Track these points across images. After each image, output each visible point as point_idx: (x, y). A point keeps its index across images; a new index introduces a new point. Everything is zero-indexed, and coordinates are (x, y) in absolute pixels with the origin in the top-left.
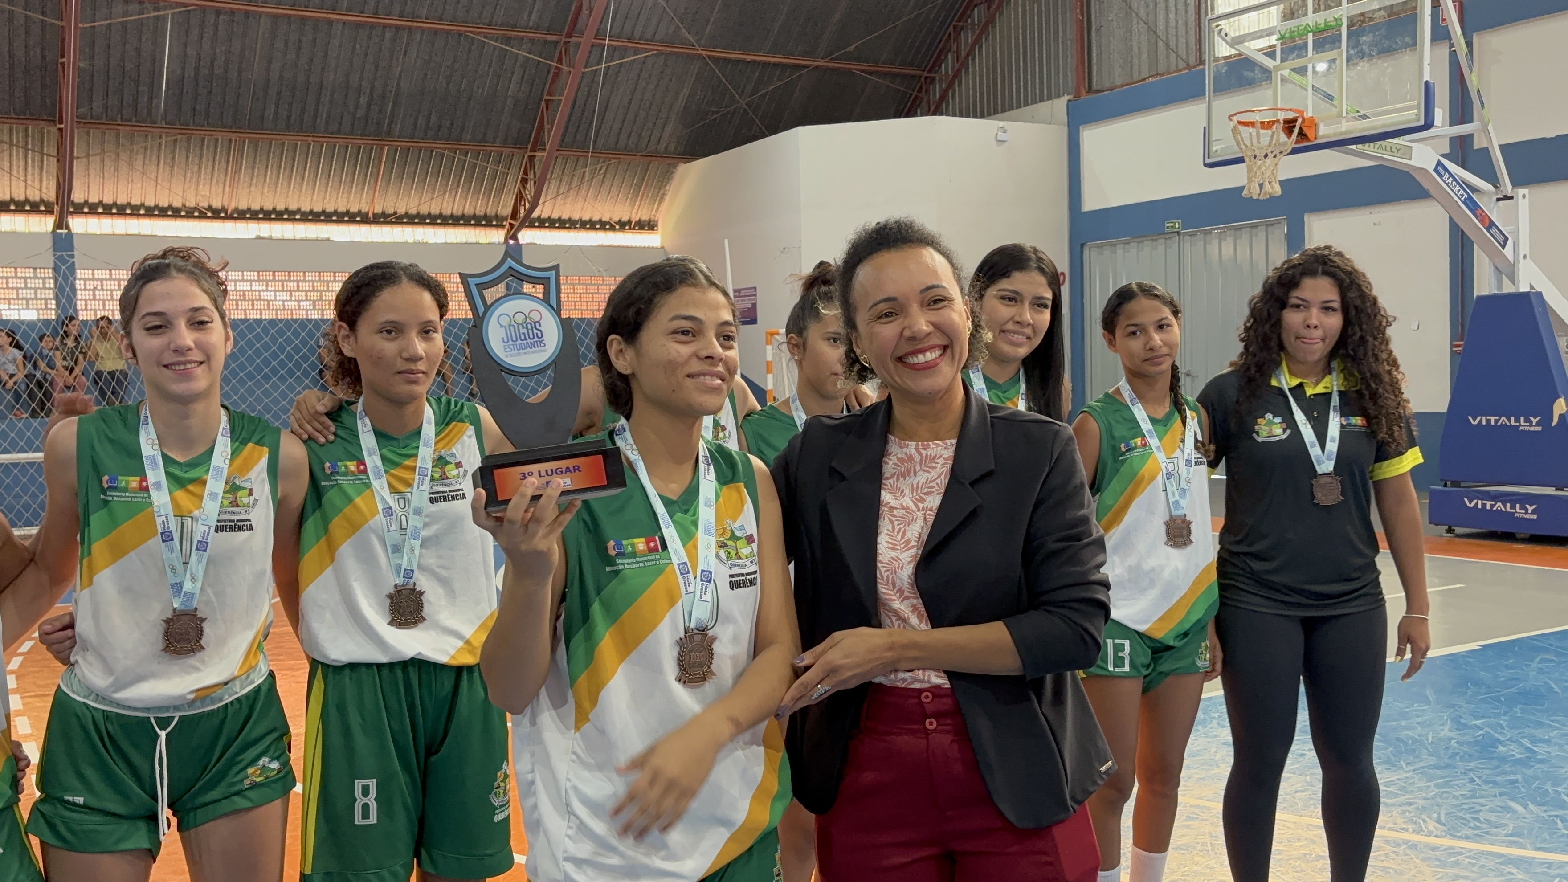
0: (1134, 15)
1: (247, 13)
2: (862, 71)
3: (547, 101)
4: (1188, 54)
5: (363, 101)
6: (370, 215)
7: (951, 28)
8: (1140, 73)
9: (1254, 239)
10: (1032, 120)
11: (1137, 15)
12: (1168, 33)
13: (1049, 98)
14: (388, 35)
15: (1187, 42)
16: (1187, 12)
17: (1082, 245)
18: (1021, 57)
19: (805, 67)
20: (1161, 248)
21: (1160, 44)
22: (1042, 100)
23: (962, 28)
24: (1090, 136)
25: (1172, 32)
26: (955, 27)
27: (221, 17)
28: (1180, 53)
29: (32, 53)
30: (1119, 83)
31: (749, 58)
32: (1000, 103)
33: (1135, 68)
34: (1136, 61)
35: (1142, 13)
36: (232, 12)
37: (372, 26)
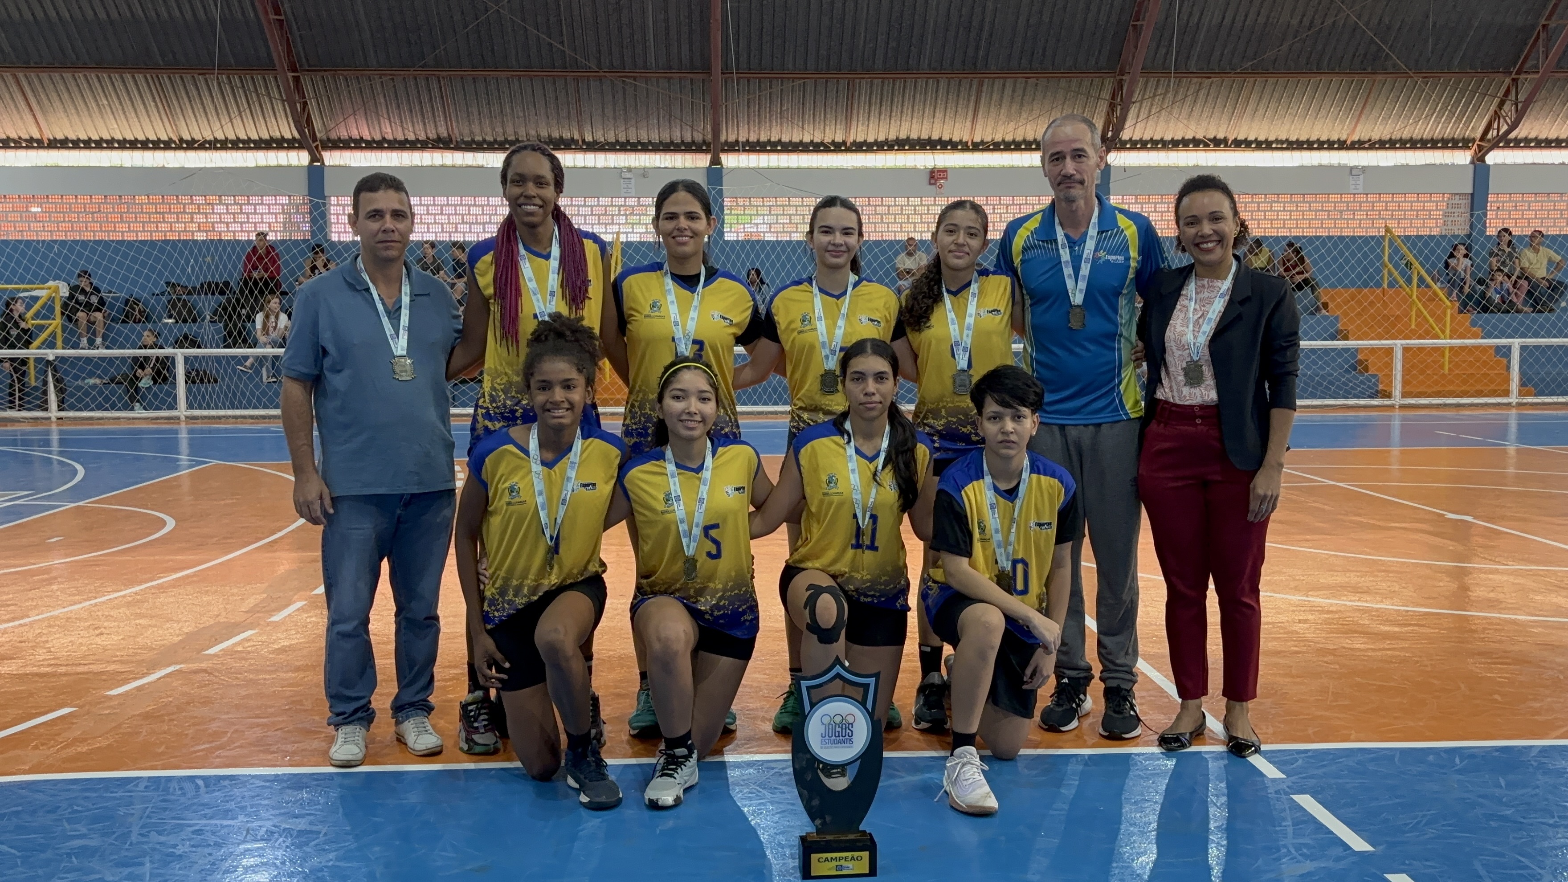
29: (1518, 18)
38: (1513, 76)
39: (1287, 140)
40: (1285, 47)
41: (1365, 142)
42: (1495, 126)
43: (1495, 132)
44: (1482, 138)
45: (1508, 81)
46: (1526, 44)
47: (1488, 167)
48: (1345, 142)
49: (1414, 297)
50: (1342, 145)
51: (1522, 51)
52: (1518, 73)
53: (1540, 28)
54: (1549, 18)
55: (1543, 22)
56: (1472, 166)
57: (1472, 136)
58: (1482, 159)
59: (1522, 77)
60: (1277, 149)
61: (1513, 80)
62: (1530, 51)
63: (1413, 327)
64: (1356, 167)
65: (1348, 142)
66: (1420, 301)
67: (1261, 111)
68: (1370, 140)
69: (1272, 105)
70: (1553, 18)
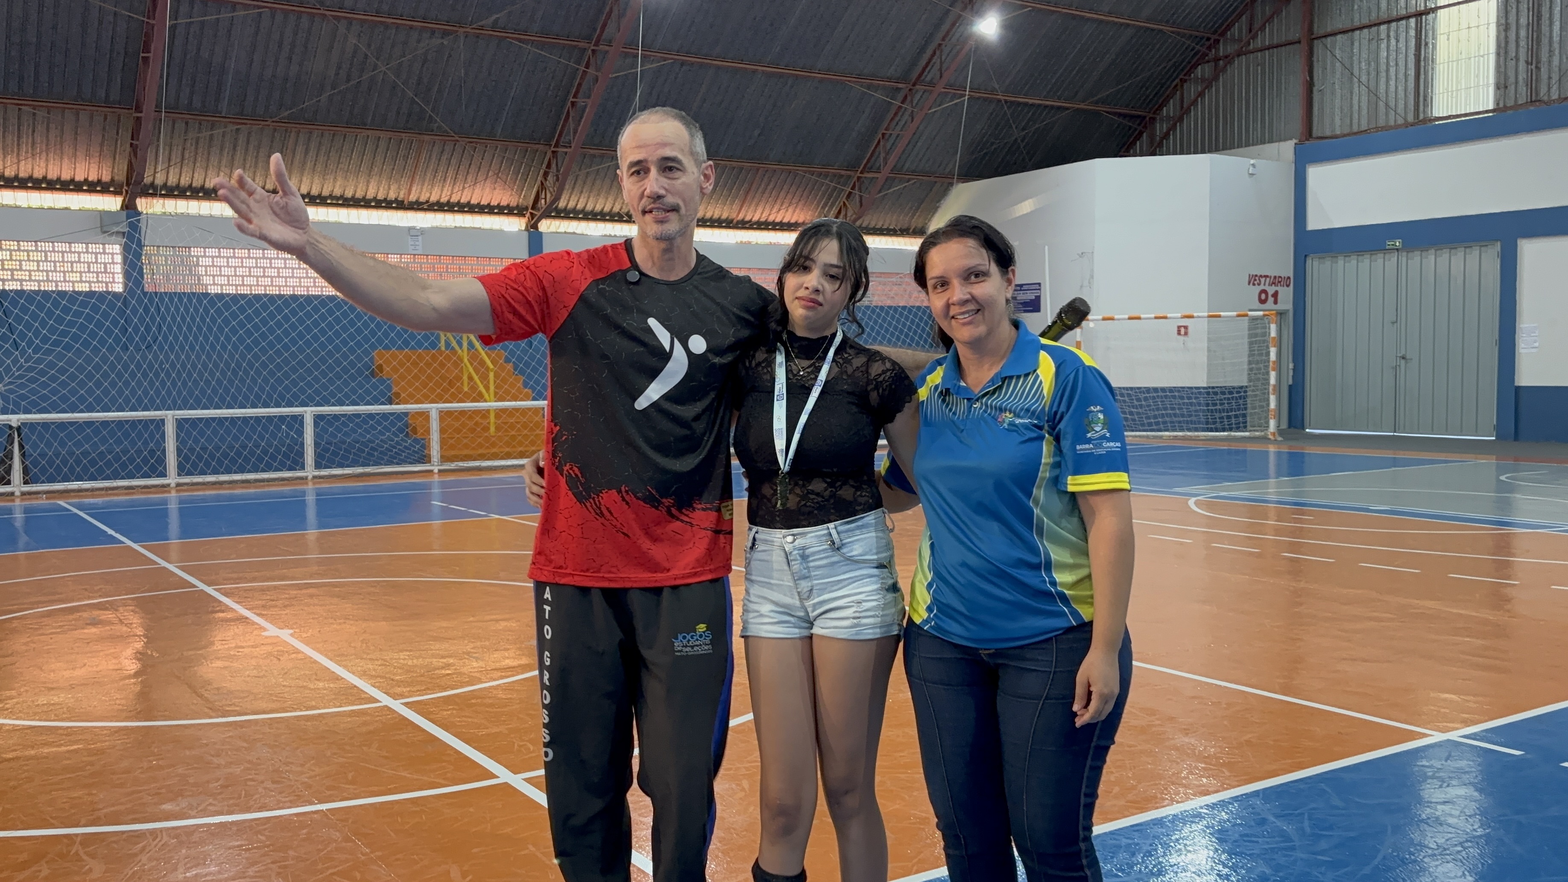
0: (1356, 80)
1: (701, 65)
2: (1107, 112)
3: (883, 134)
4: (1406, 112)
5: (757, 133)
6: (735, 221)
7: (1177, 81)
8: (1359, 125)
9: (1467, 256)
10: (1258, 156)
11: (1359, 81)
12: (1387, 96)
13: (1271, 141)
14: (790, 83)
15: (1406, 104)
16: (1406, 81)
17: (1306, 256)
18: (1244, 106)
19: (1067, 109)
20: (1380, 261)
21: (1381, 104)
22: (1263, 142)
23: (1186, 81)
24: (1316, 174)
25: (1392, 95)
26: (1181, 80)
27: (684, 67)
28: (1399, 111)
29: (550, 93)
30: (1338, 132)
31: (1031, 101)
32: (1221, 141)
33: (1355, 121)
34: (1356, 116)
35: (1364, 79)
36: (692, 64)
37: (781, 75)
38: (552, 149)
39: (342, 197)
40: (324, 97)
41: (422, 203)
42: (543, 196)
43: (543, 201)
44: (533, 208)
45: (549, 154)
46: (559, 118)
47: (541, 233)
48: (403, 202)
49: (466, 360)
50: (401, 205)
51: (557, 125)
52: (556, 146)
53: (569, 104)
54: (575, 96)
55: (572, 100)
56: (526, 233)
57: (525, 204)
58: (535, 226)
59: (561, 150)
60: (331, 205)
61: (553, 152)
62: (563, 126)
63: (466, 389)
64: (413, 228)
65: (406, 202)
66: (472, 364)
67: (309, 165)
68: (427, 202)
69: (322, 158)
70: (580, 95)
